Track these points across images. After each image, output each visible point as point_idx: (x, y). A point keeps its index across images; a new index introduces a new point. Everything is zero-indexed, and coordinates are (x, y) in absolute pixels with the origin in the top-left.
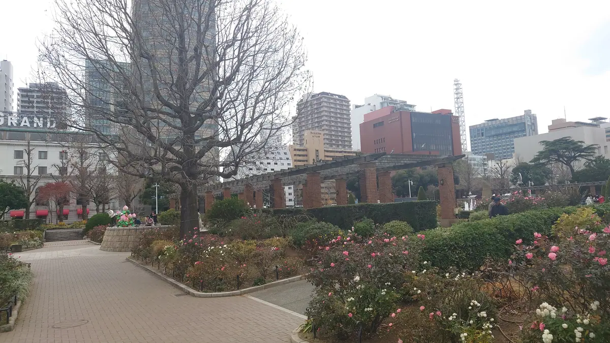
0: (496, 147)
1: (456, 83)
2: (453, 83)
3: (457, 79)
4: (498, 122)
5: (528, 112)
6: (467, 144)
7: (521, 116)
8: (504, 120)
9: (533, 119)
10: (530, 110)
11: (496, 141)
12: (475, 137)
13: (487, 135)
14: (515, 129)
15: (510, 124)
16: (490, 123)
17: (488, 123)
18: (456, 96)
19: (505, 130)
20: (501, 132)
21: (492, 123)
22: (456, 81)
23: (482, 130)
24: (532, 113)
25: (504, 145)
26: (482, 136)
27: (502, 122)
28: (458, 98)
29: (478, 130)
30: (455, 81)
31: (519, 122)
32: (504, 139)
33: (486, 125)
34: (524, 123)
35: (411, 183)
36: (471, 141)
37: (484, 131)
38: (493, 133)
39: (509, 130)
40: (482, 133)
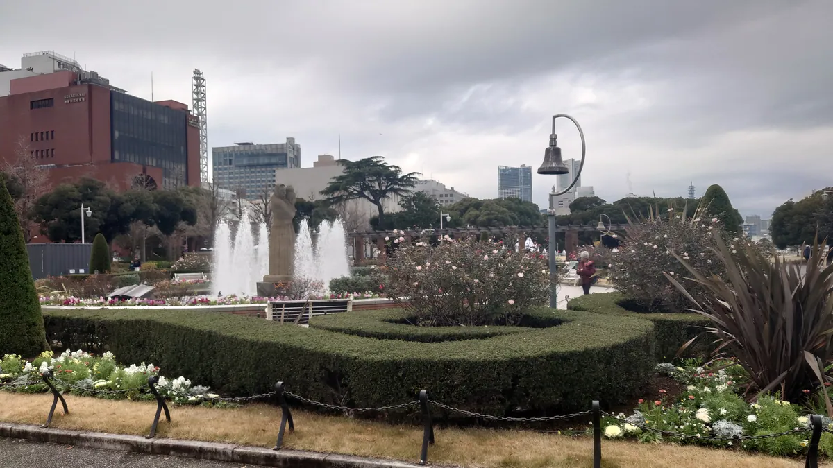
0: (248, 182)
1: (196, 75)
2: (193, 75)
3: (199, 71)
4: (252, 149)
5: (291, 140)
6: (208, 172)
7: (282, 144)
8: (261, 145)
9: (297, 150)
10: (294, 139)
11: (248, 173)
12: (220, 164)
13: (237, 164)
14: (274, 160)
15: (268, 152)
16: (242, 148)
17: (239, 147)
18: (195, 96)
19: (262, 160)
20: (255, 162)
21: (244, 148)
22: (197, 72)
23: (231, 155)
24: (296, 143)
25: (258, 182)
26: (230, 164)
27: (258, 148)
28: (198, 100)
29: (225, 156)
30: (195, 73)
31: (280, 151)
32: (259, 172)
33: (236, 149)
34: (286, 154)
35: (86, 212)
36: (214, 169)
37: (233, 158)
38: (245, 162)
39: (266, 161)
40: (230, 160)
